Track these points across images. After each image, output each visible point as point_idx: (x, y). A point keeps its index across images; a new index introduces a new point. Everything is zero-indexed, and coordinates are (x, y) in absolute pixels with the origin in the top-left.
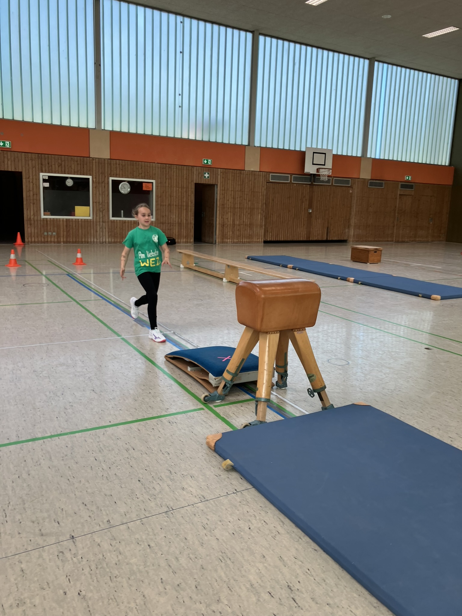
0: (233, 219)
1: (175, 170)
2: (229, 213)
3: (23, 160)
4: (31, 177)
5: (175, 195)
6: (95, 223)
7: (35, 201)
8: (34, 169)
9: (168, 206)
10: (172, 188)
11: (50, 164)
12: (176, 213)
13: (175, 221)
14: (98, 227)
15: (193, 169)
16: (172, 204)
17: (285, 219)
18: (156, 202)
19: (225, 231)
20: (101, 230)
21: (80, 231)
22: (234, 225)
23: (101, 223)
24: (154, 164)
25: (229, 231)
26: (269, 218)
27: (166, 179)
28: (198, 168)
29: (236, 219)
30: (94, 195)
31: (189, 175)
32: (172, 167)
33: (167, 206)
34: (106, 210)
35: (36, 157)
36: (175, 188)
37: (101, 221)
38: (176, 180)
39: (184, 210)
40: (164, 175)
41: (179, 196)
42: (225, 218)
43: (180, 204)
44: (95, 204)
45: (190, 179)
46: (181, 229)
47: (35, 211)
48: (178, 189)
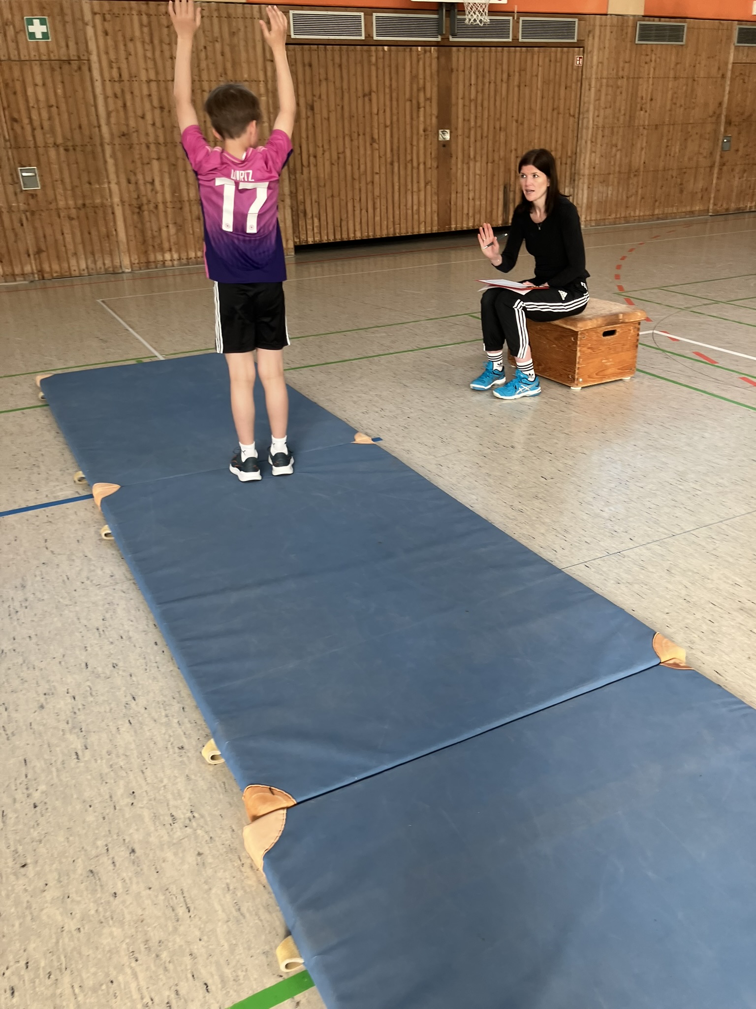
0: (172, 185)
2: (155, 163)
17: (362, 167)
19: (148, 225)
22: (181, 201)
25: (163, 223)
26: (305, 170)
29: (184, 183)
42: (141, 181)
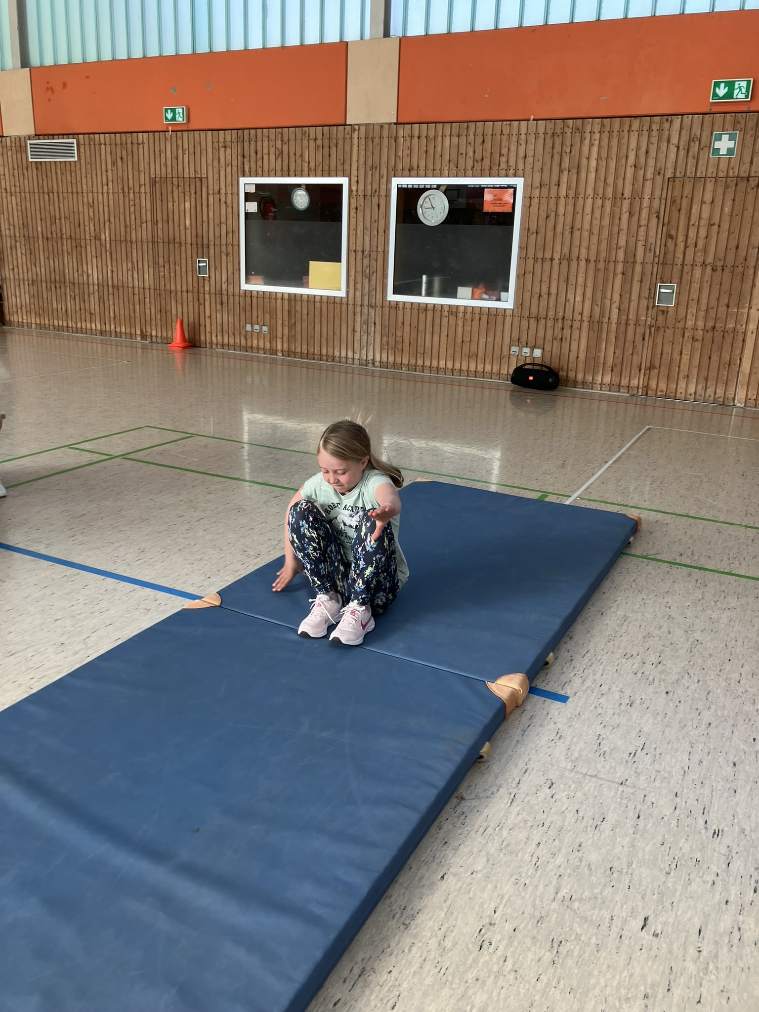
1: (597, 136)
3: (210, 150)
4: (223, 191)
5: (586, 226)
6: (351, 307)
7: (230, 248)
8: (229, 169)
9: (560, 263)
10: (581, 201)
11: (259, 152)
12: (585, 286)
13: (582, 314)
14: (358, 320)
15: (666, 125)
16: (574, 255)
18: (523, 248)
20: (365, 327)
21: (318, 326)
23: (365, 310)
24: (523, 123)
27: (561, 171)
28: (687, 120)
30: (352, 232)
31: (647, 152)
32: (588, 129)
33: (556, 262)
34: (380, 273)
35: (233, 140)
36: (589, 201)
37: (366, 303)
38: (597, 171)
39: (615, 274)
40: (557, 157)
41: (601, 227)
43: (603, 255)
44: (352, 254)
45: (651, 162)
46: (598, 339)
47: (230, 272)
48: (599, 202)
